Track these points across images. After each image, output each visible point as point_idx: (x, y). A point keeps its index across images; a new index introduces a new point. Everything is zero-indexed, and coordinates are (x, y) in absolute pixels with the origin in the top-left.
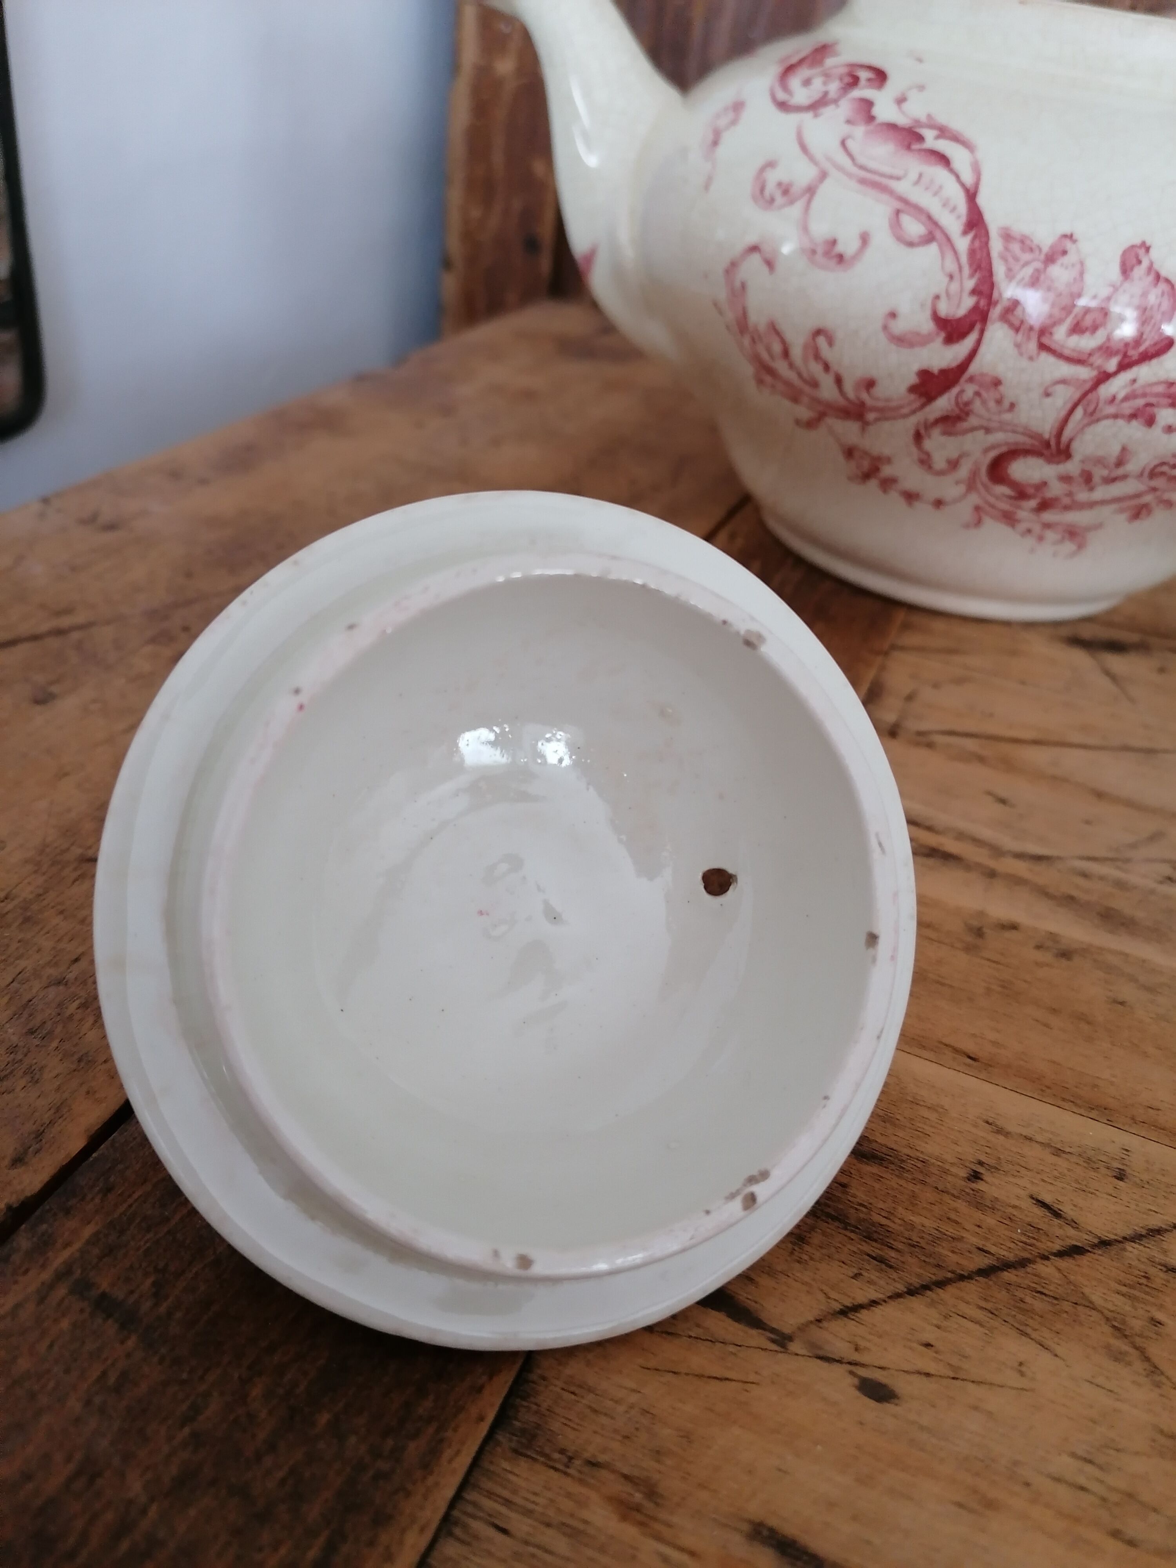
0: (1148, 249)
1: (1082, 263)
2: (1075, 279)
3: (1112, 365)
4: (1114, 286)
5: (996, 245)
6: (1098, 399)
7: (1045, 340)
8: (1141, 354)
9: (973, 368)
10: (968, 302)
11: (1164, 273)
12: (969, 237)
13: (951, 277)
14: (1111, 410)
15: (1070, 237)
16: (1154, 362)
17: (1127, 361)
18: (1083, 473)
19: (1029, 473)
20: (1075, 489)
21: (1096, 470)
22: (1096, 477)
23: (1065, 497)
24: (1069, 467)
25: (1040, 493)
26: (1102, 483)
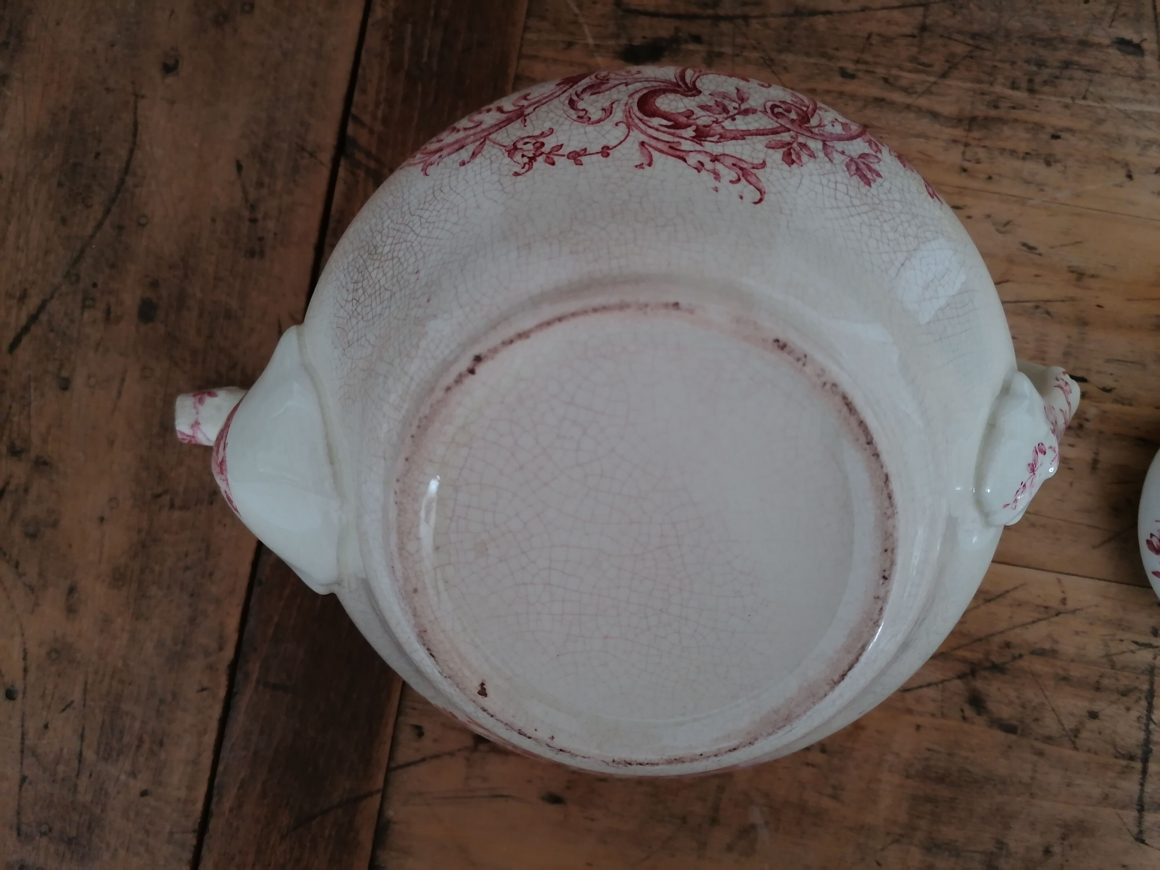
18: (717, 103)
19: (674, 104)
20: (720, 118)
21: (726, 102)
22: (730, 108)
23: (714, 125)
24: (704, 99)
25: (692, 121)
26: (738, 114)
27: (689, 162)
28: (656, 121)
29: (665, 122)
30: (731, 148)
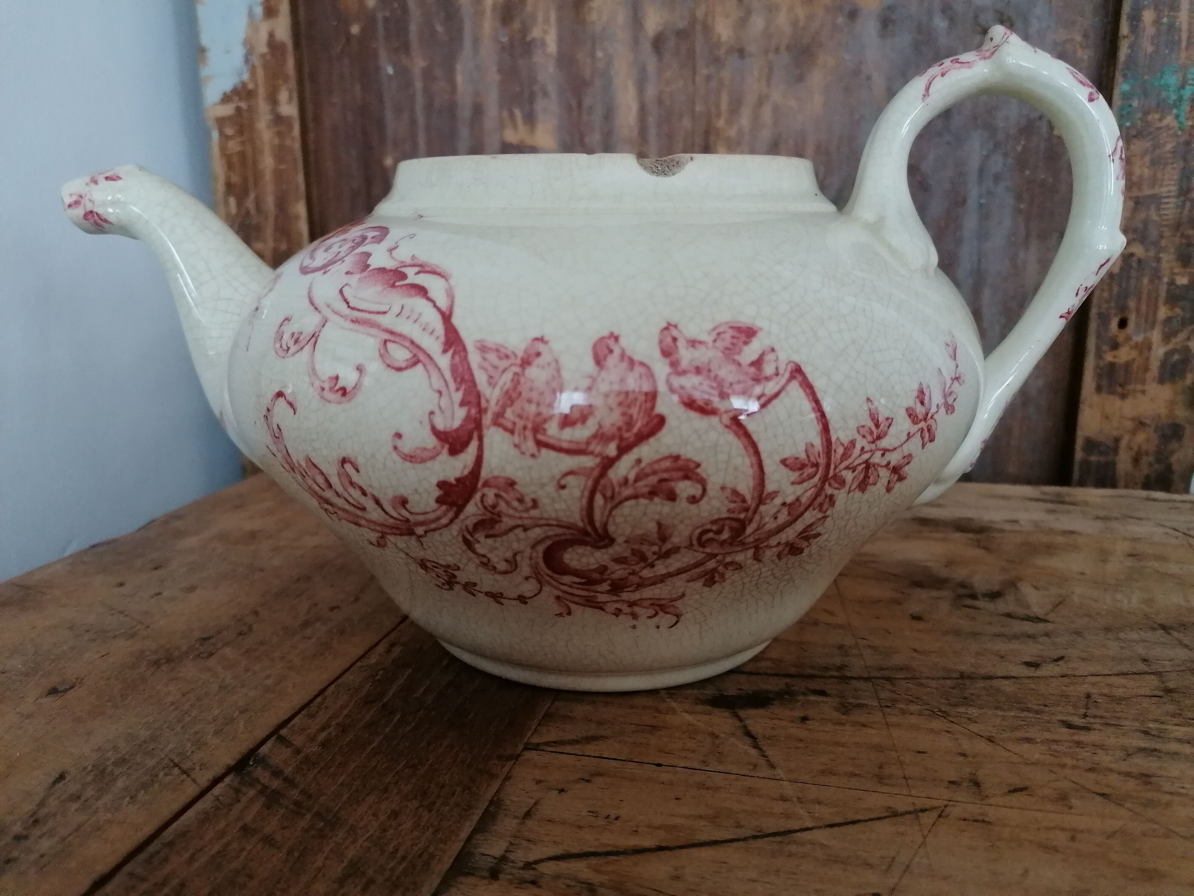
0: (617, 339)
1: (557, 361)
2: (553, 376)
3: (612, 450)
4: (591, 377)
5: (474, 358)
6: (612, 484)
7: (540, 437)
8: (636, 435)
9: (484, 474)
10: (461, 414)
11: (637, 358)
12: (450, 354)
13: (440, 393)
14: (628, 492)
15: (541, 340)
16: (652, 440)
17: (624, 444)
18: (634, 552)
19: (584, 560)
20: (637, 568)
21: (644, 548)
22: (649, 554)
23: (631, 577)
24: (618, 549)
25: (605, 577)
26: (658, 559)
27: (607, 610)
28: (567, 579)
29: (577, 580)
30: (648, 593)
